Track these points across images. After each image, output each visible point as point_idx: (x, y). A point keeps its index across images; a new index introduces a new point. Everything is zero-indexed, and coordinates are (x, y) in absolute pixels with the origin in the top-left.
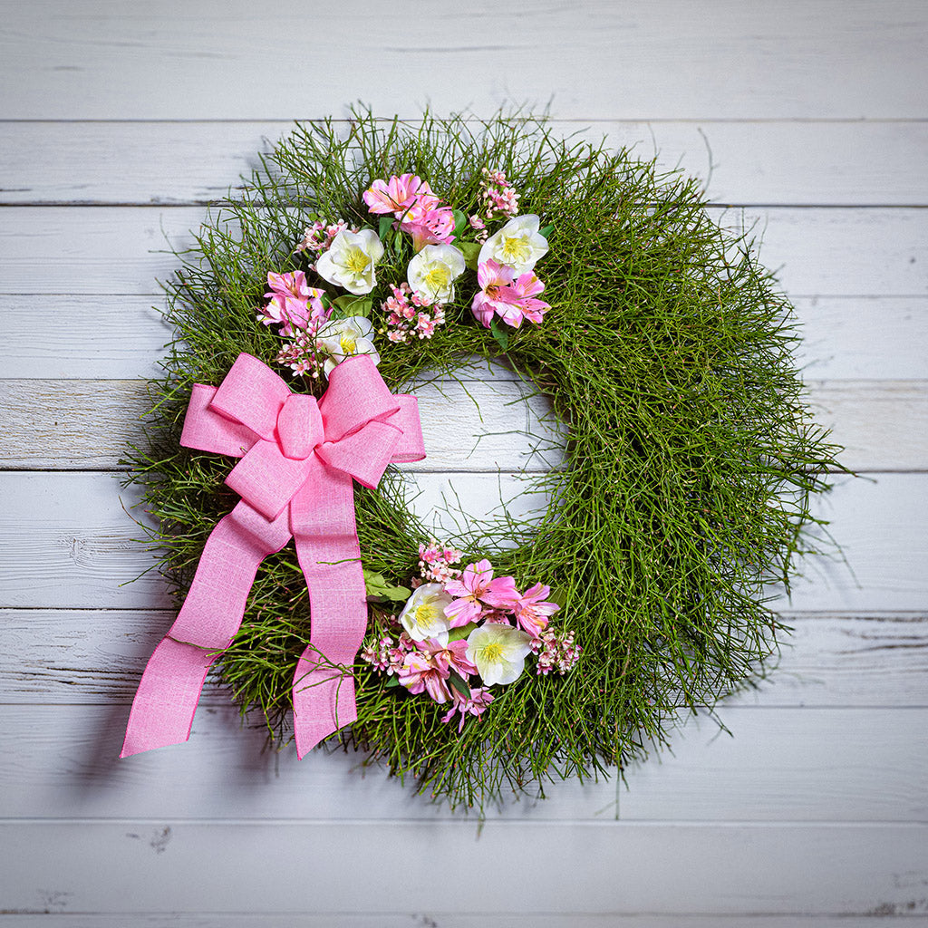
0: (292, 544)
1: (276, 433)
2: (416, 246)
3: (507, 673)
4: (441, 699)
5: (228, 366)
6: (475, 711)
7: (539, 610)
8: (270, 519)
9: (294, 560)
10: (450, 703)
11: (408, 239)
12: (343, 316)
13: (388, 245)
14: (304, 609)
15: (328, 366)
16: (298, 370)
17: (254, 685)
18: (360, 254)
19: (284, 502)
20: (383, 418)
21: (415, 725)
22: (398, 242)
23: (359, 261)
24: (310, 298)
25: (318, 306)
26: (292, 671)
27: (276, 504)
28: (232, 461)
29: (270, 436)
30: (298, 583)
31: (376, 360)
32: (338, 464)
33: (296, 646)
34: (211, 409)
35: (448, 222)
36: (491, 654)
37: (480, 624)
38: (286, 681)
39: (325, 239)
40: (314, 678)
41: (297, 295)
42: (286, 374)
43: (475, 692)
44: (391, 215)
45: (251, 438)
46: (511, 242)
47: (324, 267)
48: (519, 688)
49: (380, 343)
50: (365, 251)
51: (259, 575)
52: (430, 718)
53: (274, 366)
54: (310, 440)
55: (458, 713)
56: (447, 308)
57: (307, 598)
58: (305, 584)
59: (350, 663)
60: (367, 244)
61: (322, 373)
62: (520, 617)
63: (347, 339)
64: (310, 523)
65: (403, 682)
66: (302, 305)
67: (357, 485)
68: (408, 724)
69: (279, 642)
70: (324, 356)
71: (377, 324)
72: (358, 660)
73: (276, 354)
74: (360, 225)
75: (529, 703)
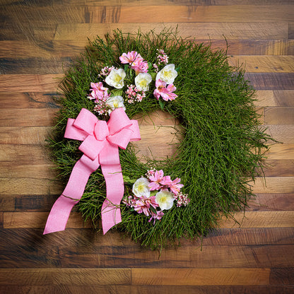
0: (100, 167)
1: (94, 133)
2: (136, 73)
3: (168, 206)
4: (148, 215)
5: (79, 112)
6: (158, 218)
7: (177, 187)
8: (93, 160)
9: (101, 172)
10: (151, 216)
11: (133, 71)
12: (114, 96)
13: (127, 73)
14: (104, 188)
15: (110, 112)
16: (101, 113)
17: (89, 212)
18: (119, 76)
19: (97, 155)
20: (127, 127)
21: (140, 223)
22: (131, 72)
23: (118, 79)
24: (104, 91)
25: (106, 93)
26: (101, 207)
27: (95, 155)
28: (81, 142)
29: (92, 134)
30: (102, 180)
31: (125, 109)
32: (114, 142)
33: (102, 199)
34: (73, 126)
35: (146, 66)
36: (163, 200)
37: (159, 191)
38: (99, 210)
39: (108, 72)
40: (108, 209)
41: (100, 90)
42: (97, 114)
43: (158, 212)
44: (128, 64)
45: (86, 135)
46: (166, 72)
47: (108, 81)
48: (172, 211)
49: (126, 103)
50: (120, 75)
51: (90, 178)
52: (144, 221)
53: (93, 112)
54: (105, 135)
55: (153, 219)
56: (146, 92)
57: (105, 184)
58: (104, 180)
59: (119, 204)
60: (120, 73)
61: (108, 114)
62: (171, 189)
63: (115, 103)
64: (105, 160)
65: (135, 209)
66: (101, 93)
67: (120, 148)
68: (137, 223)
69: (96, 198)
70: (108, 108)
71: (125, 98)
72: (122, 203)
73: (93, 108)
74: (119, 67)
75: (175, 215)
